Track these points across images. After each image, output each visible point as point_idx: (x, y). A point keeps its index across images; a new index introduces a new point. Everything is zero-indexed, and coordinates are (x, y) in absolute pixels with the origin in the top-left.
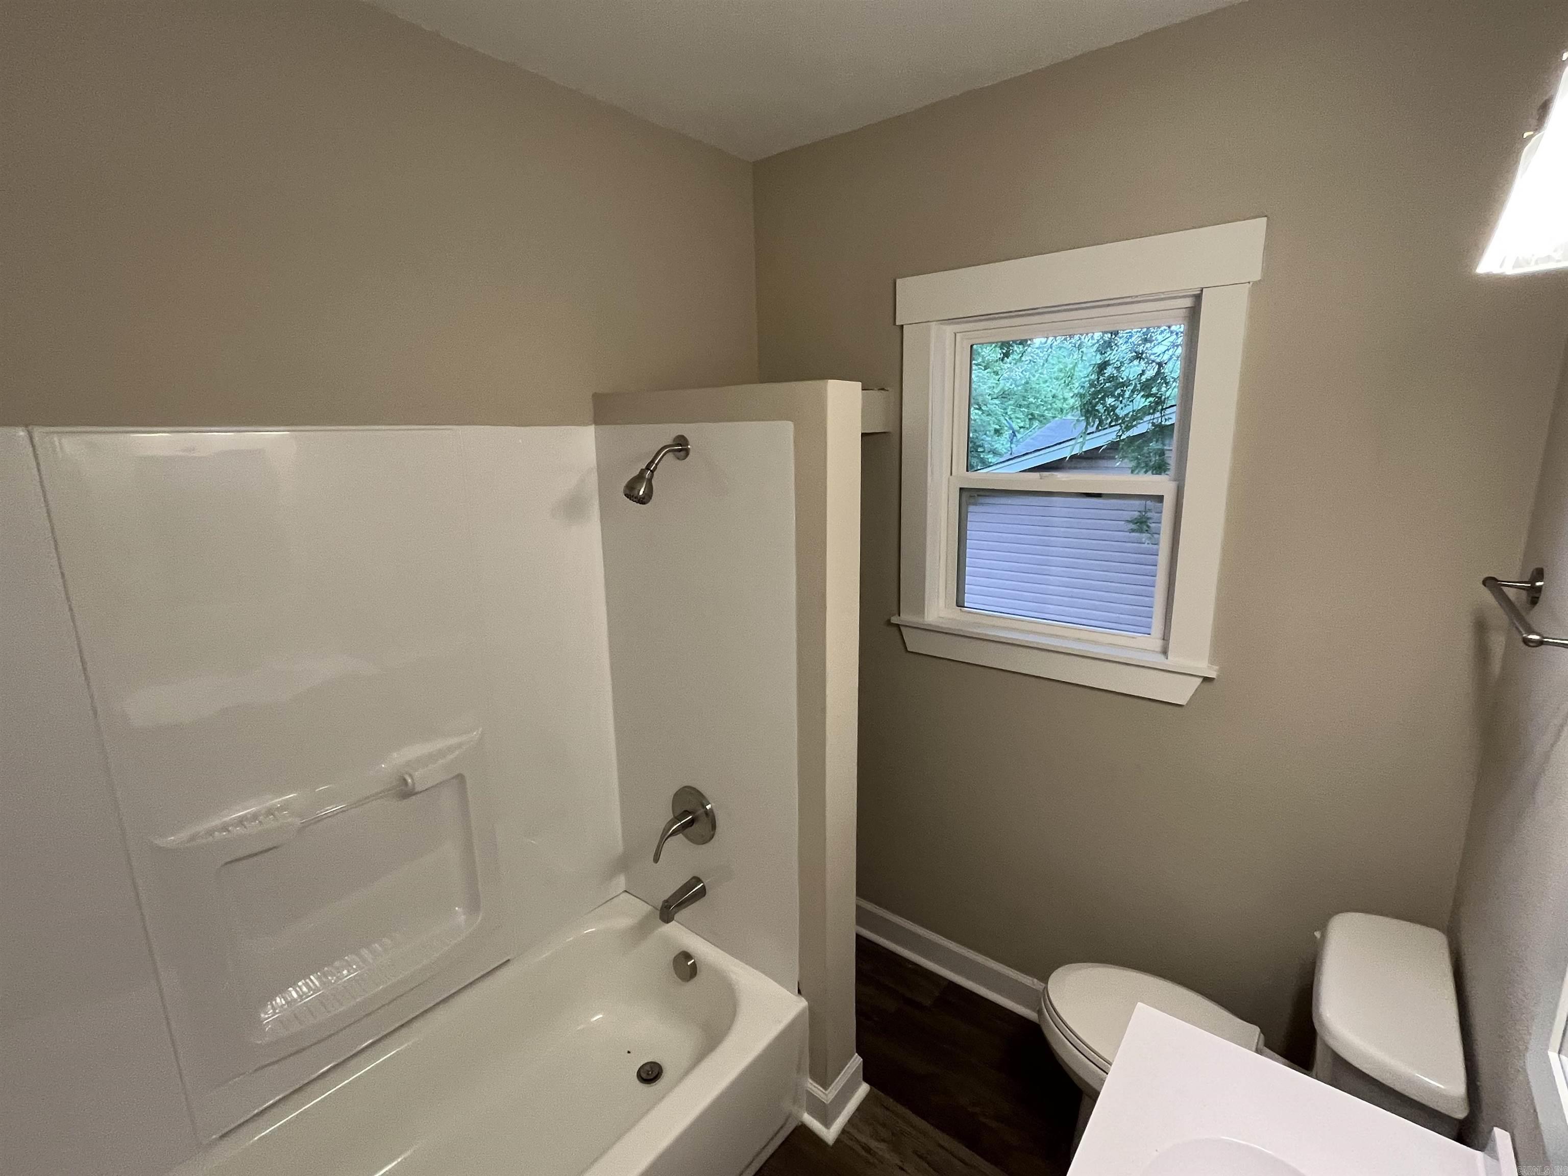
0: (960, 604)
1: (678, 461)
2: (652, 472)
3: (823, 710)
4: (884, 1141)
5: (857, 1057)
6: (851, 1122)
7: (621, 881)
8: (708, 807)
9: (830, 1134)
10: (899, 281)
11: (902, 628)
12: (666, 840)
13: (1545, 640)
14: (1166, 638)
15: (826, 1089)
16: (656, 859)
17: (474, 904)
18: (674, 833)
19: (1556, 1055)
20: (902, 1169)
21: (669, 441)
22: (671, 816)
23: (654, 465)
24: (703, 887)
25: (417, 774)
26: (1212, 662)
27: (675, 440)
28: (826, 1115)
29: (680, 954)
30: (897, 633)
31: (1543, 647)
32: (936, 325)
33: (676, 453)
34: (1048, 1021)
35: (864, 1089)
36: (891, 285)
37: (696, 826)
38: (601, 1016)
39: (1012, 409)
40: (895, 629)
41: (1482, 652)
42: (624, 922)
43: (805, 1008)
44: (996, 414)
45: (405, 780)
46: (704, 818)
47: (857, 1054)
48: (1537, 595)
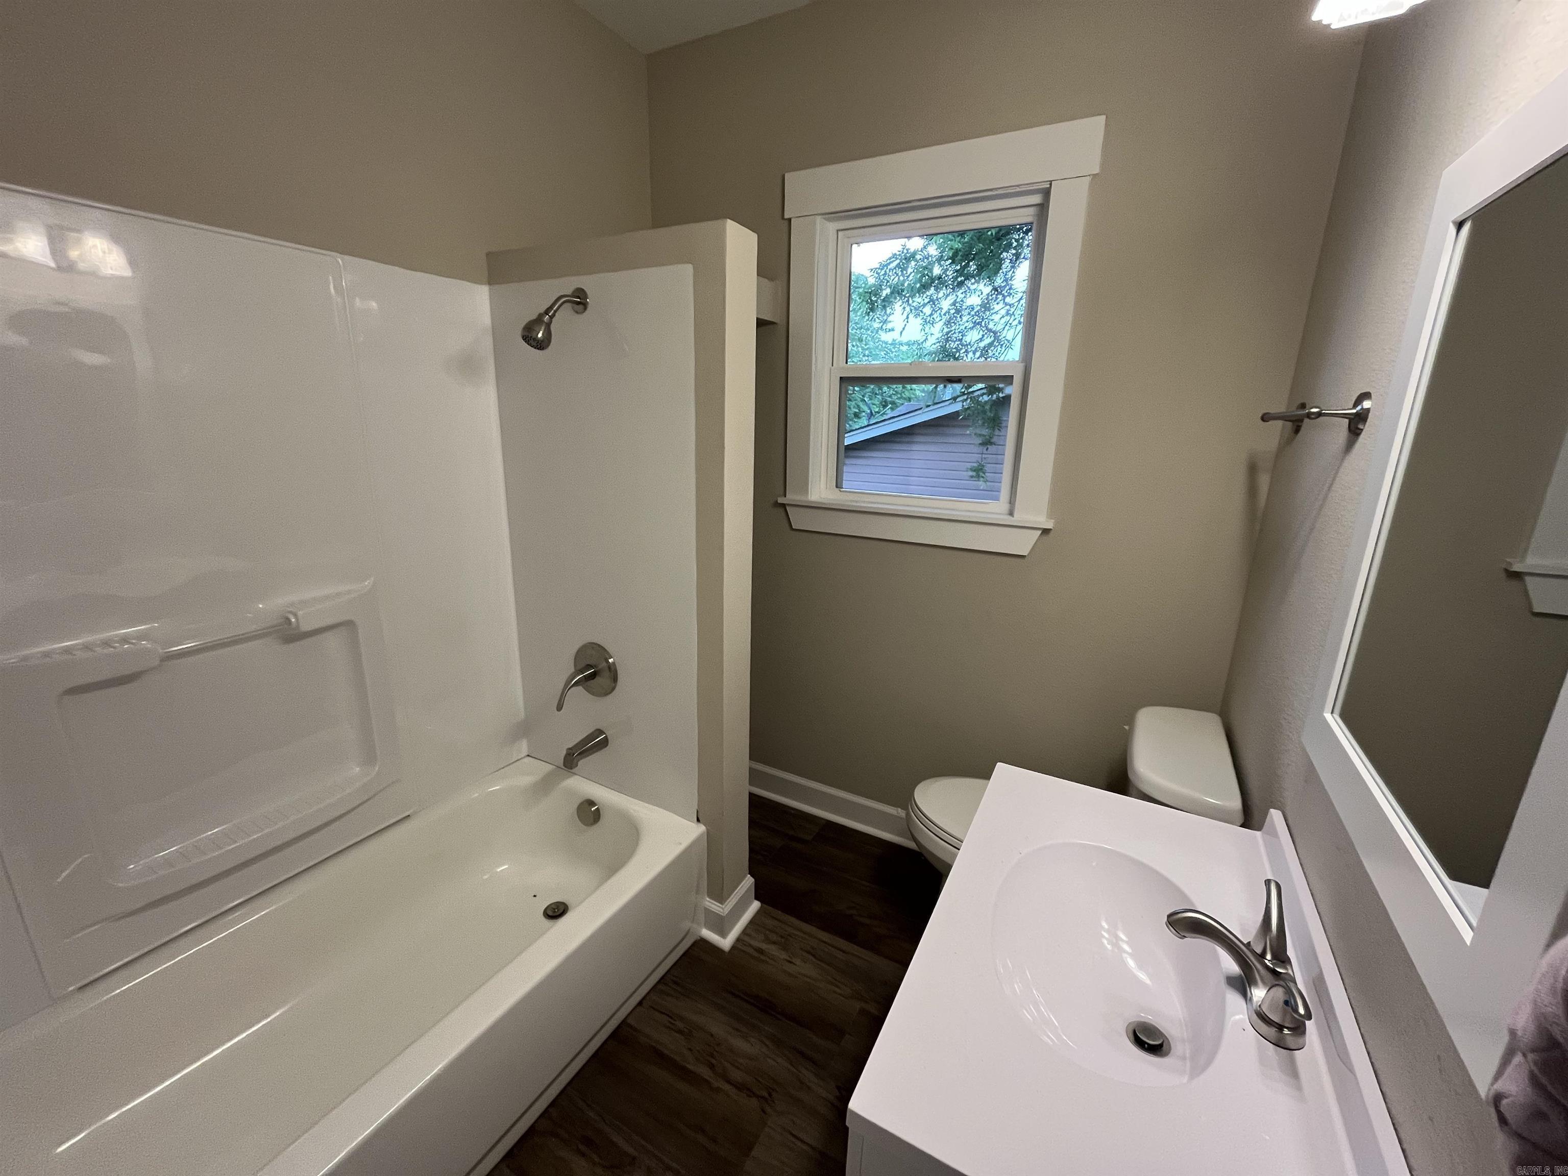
0: (838, 485)
1: (576, 315)
2: (551, 317)
3: (721, 549)
4: (774, 943)
5: (749, 878)
6: (745, 932)
7: (524, 747)
8: (611, 660)
9: (726, 943)
10: (787, 176)
11: (788, 508)
12: (569, 689)
13: (1323, 412)
14: (1012, 501)
15: (722, 904)
16: (560, 707)
17: (369, 758)
18: (576, 684)
19: (1330, 714)
20: (790, 962)
21: (569, 292)
22: (573, 670)
23: (552, 311)
24: (606, 738)
25: (300, 613)
26: (1050, 516)
27: (574, 292)
28: (721, 927)
29: (584, 801)
30: (783, 514)
31: (1321, 418)
32: (821, 218)
33: (574, 305)
34: (916, 821)
35: (756, 905)
36: (780, 182)
37: (598, 680)
38: (506, 866)
39: (870, 395)
40: (781, 510)
41: (1252, 490)
42: (527, 780)
43: (704, 832)
44: (856, 400)
45: (288, 619)
46: (606, 674)
47: (749, 876)
48: (1300, 424)
